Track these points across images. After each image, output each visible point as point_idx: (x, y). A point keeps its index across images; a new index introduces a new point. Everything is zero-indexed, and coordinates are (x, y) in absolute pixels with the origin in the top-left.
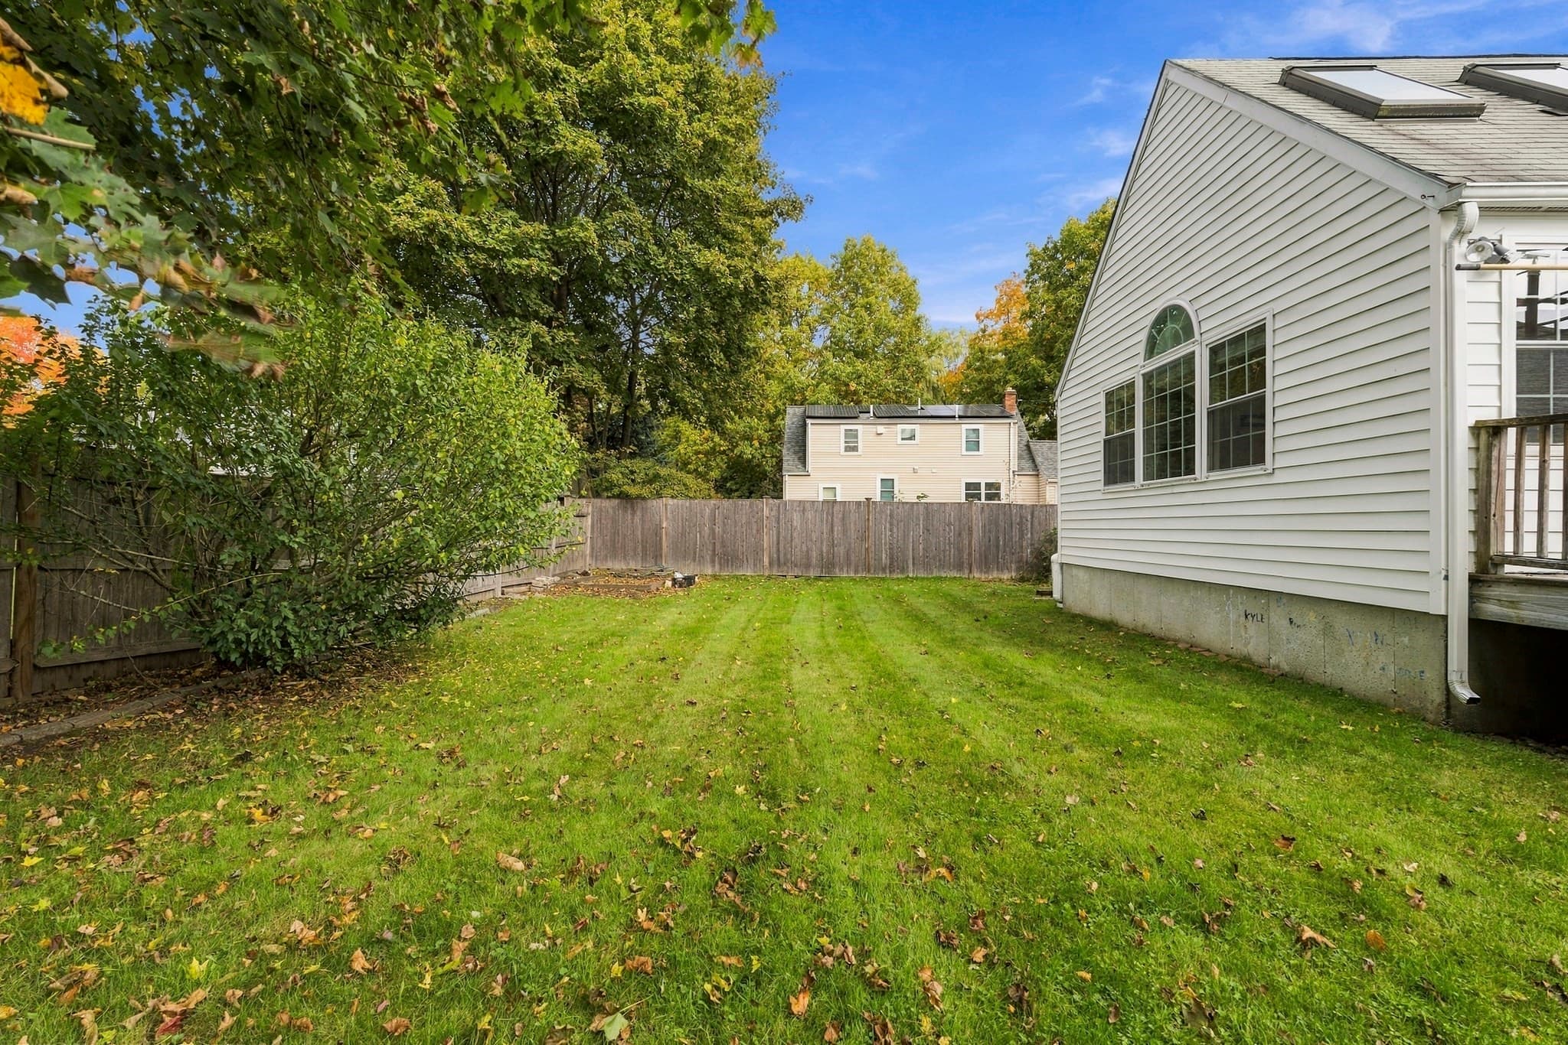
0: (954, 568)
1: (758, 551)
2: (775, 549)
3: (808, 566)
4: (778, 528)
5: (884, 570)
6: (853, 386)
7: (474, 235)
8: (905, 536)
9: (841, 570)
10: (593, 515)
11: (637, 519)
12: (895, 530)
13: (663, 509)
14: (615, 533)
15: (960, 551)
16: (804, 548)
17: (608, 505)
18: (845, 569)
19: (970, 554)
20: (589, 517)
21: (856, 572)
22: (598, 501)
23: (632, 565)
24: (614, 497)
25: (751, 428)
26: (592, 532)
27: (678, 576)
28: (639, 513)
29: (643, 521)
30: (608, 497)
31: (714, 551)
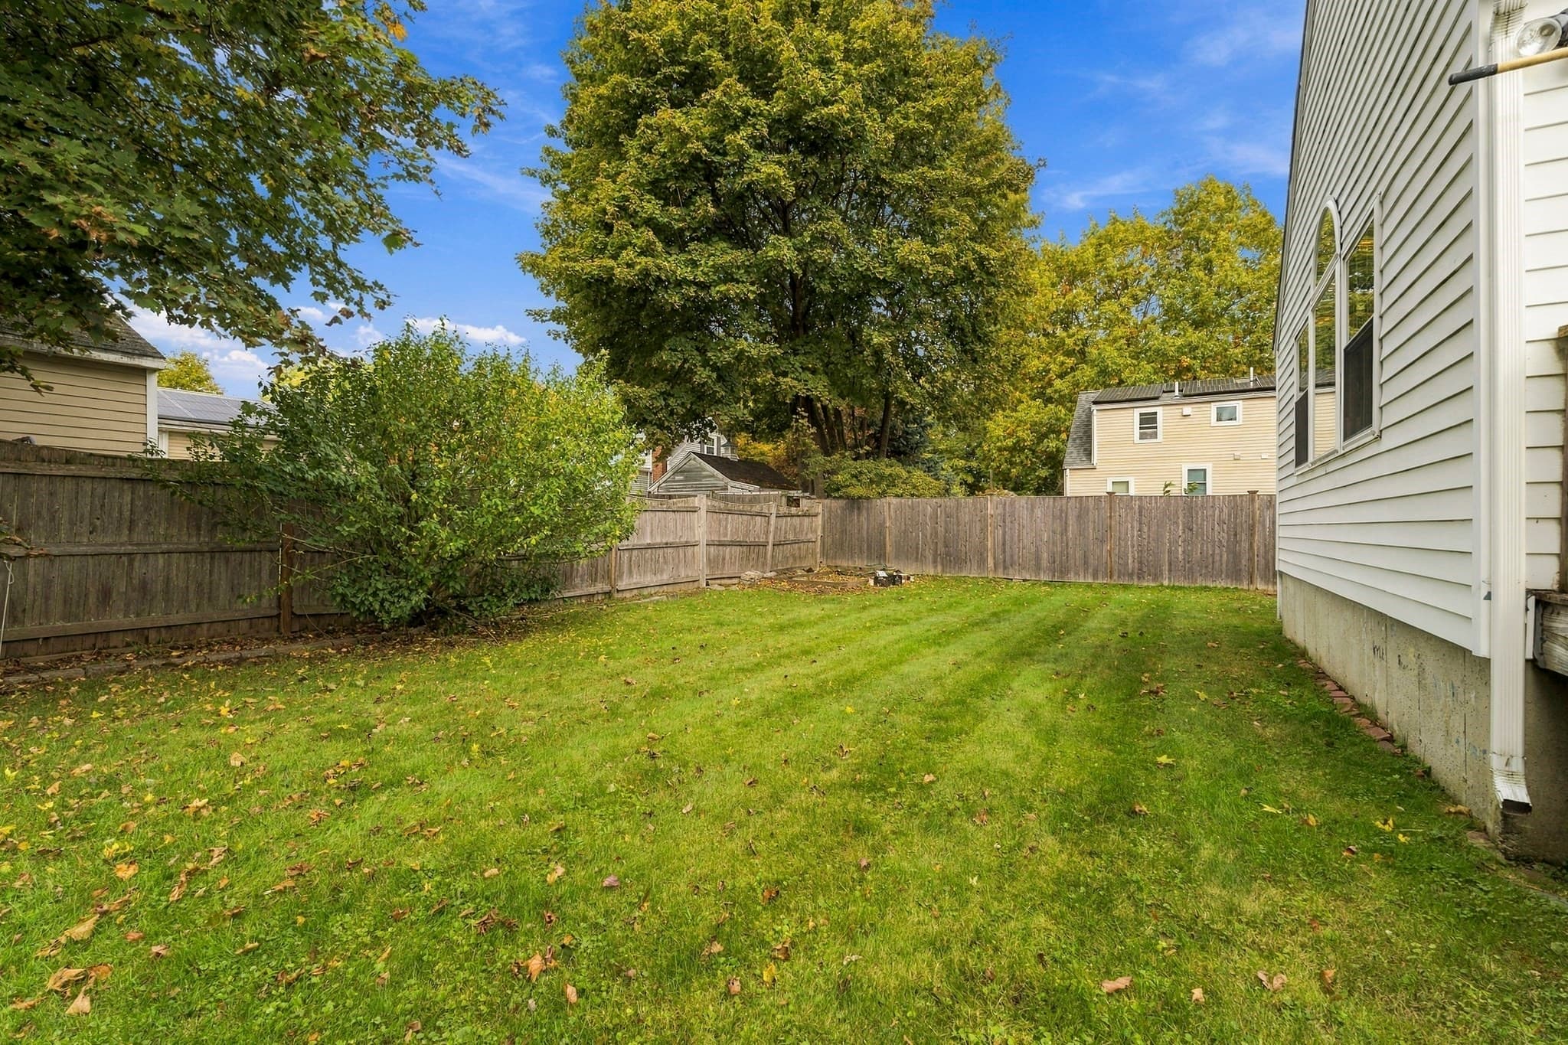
0: (1227, 576)
1: (982, 552)
2: (1000, 551)
3: (1038, 568)
4: (1004, 527)
5: (1131, 575)
7: (684, 272)
8: (1158, 540)
9: (1077, 574)
10: (823, 515)
11: (863, 519)
12: (1145, 529)
13: (886, 508)
14: (843, 532)
15: (1237, 557)
16: (1033, 549)
17: (837, 505)
18: (1082, 575)
19: (1251, 560)
20: (820, 517)
21: (1095, 576)
22: (827, 501)
23: (859, 564)
24: (841, 497)
25: (1058, 419)
26: (824, 532)
27: (882, 574)
28: (864, 512)
29: (868, 520)
30: (835, 498)
31: (936, 551)
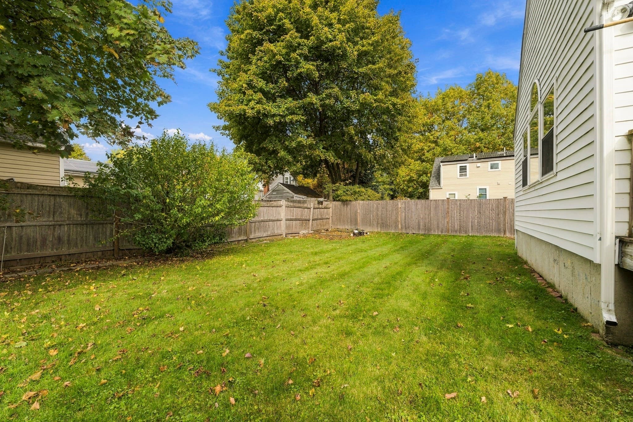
0: (495, 231)
1: (396, 222)
2: (403, 222)
3: (419, 229)
4: (405, 212)
5: (456, 232)
6: (478, 144)
7: (275, 111)
8: (467, 217)
9: (435, 231)
10: (333, 208)
11: (348, 209)
12: (462, 213)
13: (358, 205)
14: (341, 214)
15: (499, 224)
16: (417, 221)
17: (338, 203)
19: (505, 225)
20: (331, 208)
21: (442, 232)
22: (334, 202)
23: (347, 227)
24: (339, 200)
26: (333, 215)
27: (356, 231)
28: (349, 207)
29: (351, 210)
30: (337, 201)
31: (378, 222)
